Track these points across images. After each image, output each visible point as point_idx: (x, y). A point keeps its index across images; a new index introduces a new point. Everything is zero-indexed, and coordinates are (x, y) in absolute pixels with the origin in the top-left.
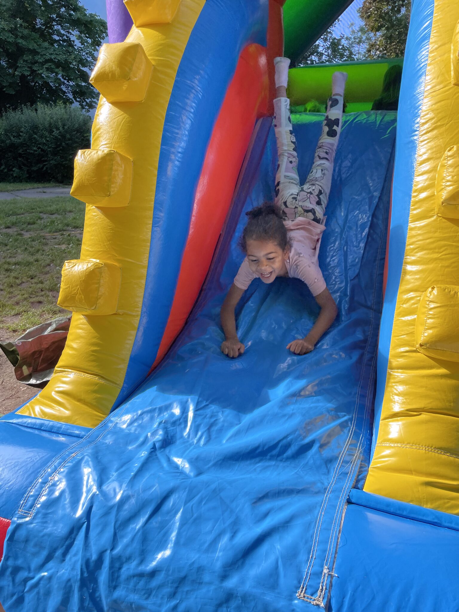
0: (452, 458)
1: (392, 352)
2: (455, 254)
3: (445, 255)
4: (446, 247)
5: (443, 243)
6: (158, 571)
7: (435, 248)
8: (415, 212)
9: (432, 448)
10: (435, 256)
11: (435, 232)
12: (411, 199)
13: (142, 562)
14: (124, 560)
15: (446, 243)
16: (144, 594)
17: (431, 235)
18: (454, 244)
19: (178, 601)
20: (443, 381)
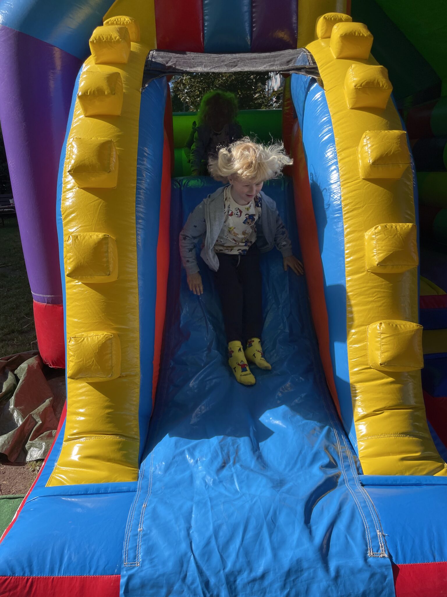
0: (411, 438)
1: (351, 371)
2: (384, 297)
3: (377, 298)
4: (377, 293)
5: (374, 290)
6: (267, 573)
7: (369, 294)
8: (348, 268)
9: (398, 434)
10: (371, 299)
11: (368, 283)
12: (344, 259)
13: (251, 571)
14: (237, 573)
15: (377, 290)
16: (261, 593)
17: (365, 285)
18: (382, 290)
19: (289, 590)
20: (392, 386)
